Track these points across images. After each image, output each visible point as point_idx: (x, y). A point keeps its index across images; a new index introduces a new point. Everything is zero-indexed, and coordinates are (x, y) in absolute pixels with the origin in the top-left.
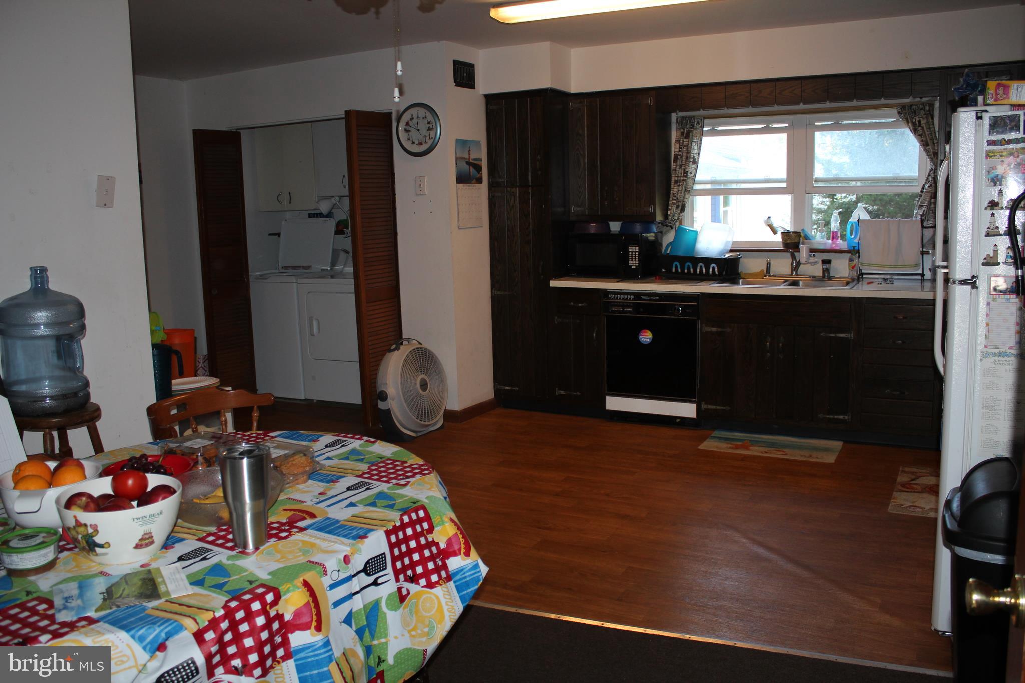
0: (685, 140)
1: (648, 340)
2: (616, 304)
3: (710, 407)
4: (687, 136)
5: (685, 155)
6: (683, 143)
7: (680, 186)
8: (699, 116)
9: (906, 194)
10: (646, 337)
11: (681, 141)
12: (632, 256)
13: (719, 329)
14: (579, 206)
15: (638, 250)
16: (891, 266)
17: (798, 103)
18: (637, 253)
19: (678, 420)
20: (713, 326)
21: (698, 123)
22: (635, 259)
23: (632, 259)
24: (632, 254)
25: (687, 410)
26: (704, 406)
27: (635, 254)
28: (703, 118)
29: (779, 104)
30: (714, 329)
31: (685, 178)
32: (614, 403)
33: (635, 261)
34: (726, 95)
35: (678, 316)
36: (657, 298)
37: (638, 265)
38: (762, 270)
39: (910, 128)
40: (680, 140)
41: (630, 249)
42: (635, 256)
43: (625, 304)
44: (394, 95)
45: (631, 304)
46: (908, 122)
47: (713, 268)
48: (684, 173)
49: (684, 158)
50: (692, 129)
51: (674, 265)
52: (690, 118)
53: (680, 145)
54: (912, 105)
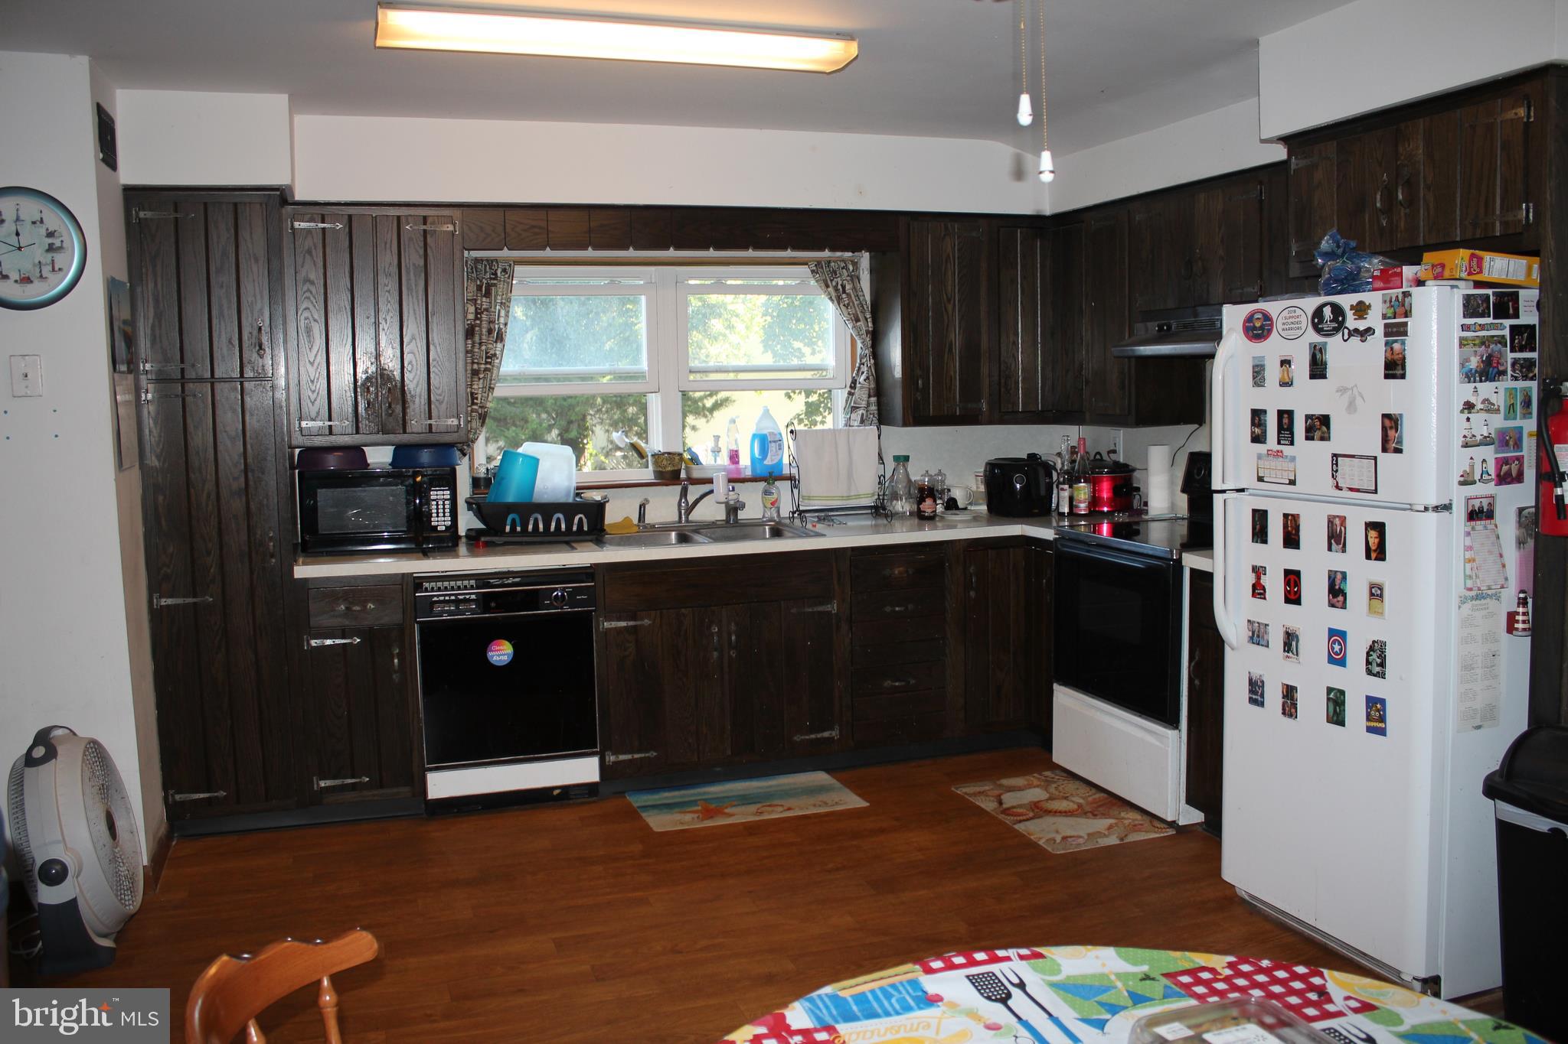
0: (484, 299)
1: (505, 658)
2: (442, 598)
3: (622, 757)
4: (488, 294)
5: (485, 325)
6: (482, 305)
7: (481, 381)
8: (506, 260)
10: (501, 653)
11: (479, 302)
12: (437, 509)
13: (631, 623)
14: (313, 420)
15: (449, 497)
16: (842, 498)
18: (447, 502)
19: (556, 792)
20: (619, 619)
21: (504, 270)
22: (444, 513)
23: (438, 513)
24: (437, 505)
25: (584, 770)
26: (611, 758)
27: (444, 505)
28: (512, 263)
30: (623, 624)
31: (488, 366)
32: (443, 784)
33: (444, 516)
35: (562, 608)
36: (517, 580)
37: (450, 523)
38: (627, 519)
39: (829, 294)
40: (476, 300)
41: (433, 495)
42: (444, 509)
43: (461, 597)
45: (473, 597)
46: (827, 286)
48: (487, 357)
49: (484, 331)
50: (495, 282)
51: (509, 521)
52: (491, 262)
53: (476, 309)
54: (829, 262)
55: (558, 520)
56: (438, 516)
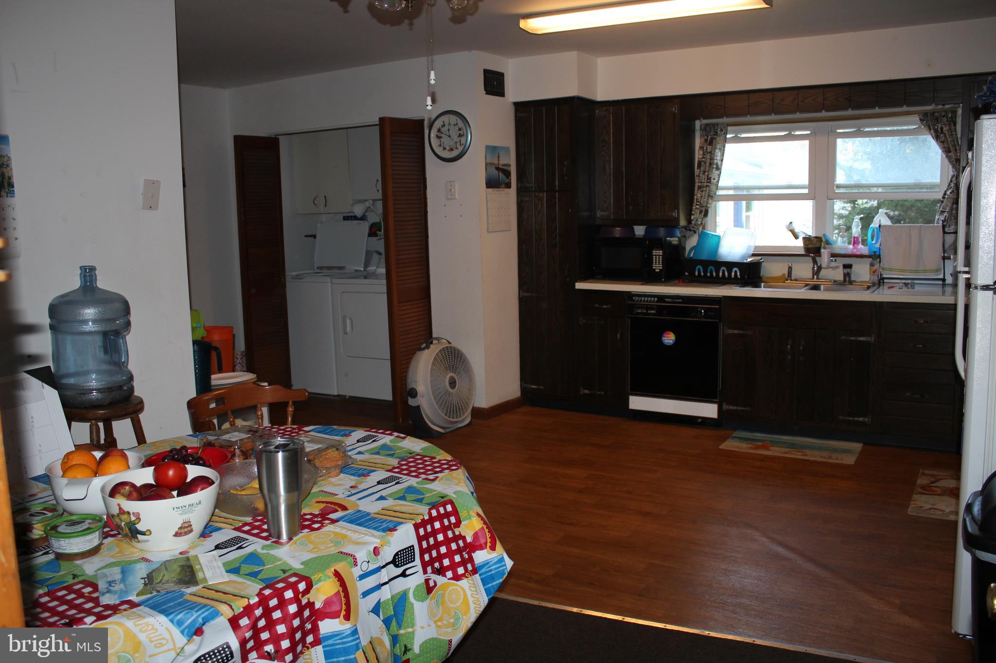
0: (708, 147)
1: (671, 341)
2: (639, 306)
3: (731, 407)
4: (711, 143)
5: (708, 161)
6: (707, 150)
7: (704, 192)
8: (723, 124)
9: (927, 200)
10: (669, 339)
11: (705, 148)
12: (656, 260)
13: (741, 332)
14: (605, 211)
15: (661, 254)
16: (911, 271)
17: (820, 111)
18: (661, 257)
19: (700, 420)
20: (735, 329)
21: (722, 130)
22: (659, 262)
23: (656, 262)
24: (656, 258)
25: (708, 410)
26: (725, 407)
27: (659, 258)
28: (726, 125)
29: (802, 112)
30: (736, 332)
31: (708, 184)
32: (637, 403)
33: (659, 264)
34: (749, 103)
35: (700, 319)
36: (680, 300)
37: (661, 268)
38: (784, 275)
39: (932, 135)
40: (703, 147)
41: (654, 252)
42: (659, 260)
43: (649, 306)
44: (426, 103)
45: (655, 307)
46: (930, 129)
47: (736, 272)
48: (708, 179)
49: (707, 164)
50: (716, 136)
51: (697, 269)
52: (714, 125)
53: (703, 152)
54: (934, 113)
55: (723, 271)
56: (656, 264)
